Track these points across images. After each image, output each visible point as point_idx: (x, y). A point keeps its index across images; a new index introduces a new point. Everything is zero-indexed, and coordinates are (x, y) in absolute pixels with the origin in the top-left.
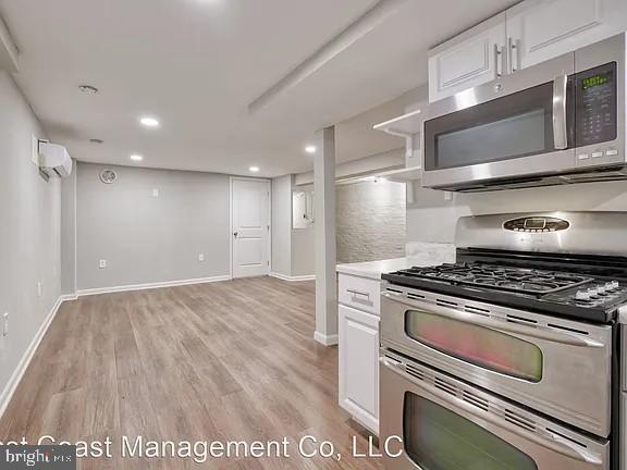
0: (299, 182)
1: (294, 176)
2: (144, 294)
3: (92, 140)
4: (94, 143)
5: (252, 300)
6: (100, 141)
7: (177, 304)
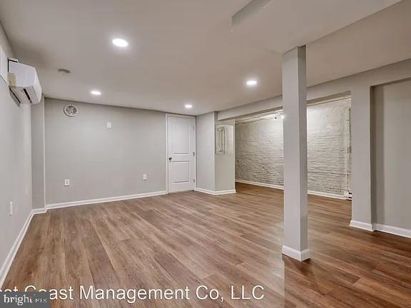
0: (221, 117)
1: (217, 113)
2: (102, 207)
3: (60, 70)
4: (62, 73)
5: (194, 211)
6: (67, 72)
7: (133, 215)
